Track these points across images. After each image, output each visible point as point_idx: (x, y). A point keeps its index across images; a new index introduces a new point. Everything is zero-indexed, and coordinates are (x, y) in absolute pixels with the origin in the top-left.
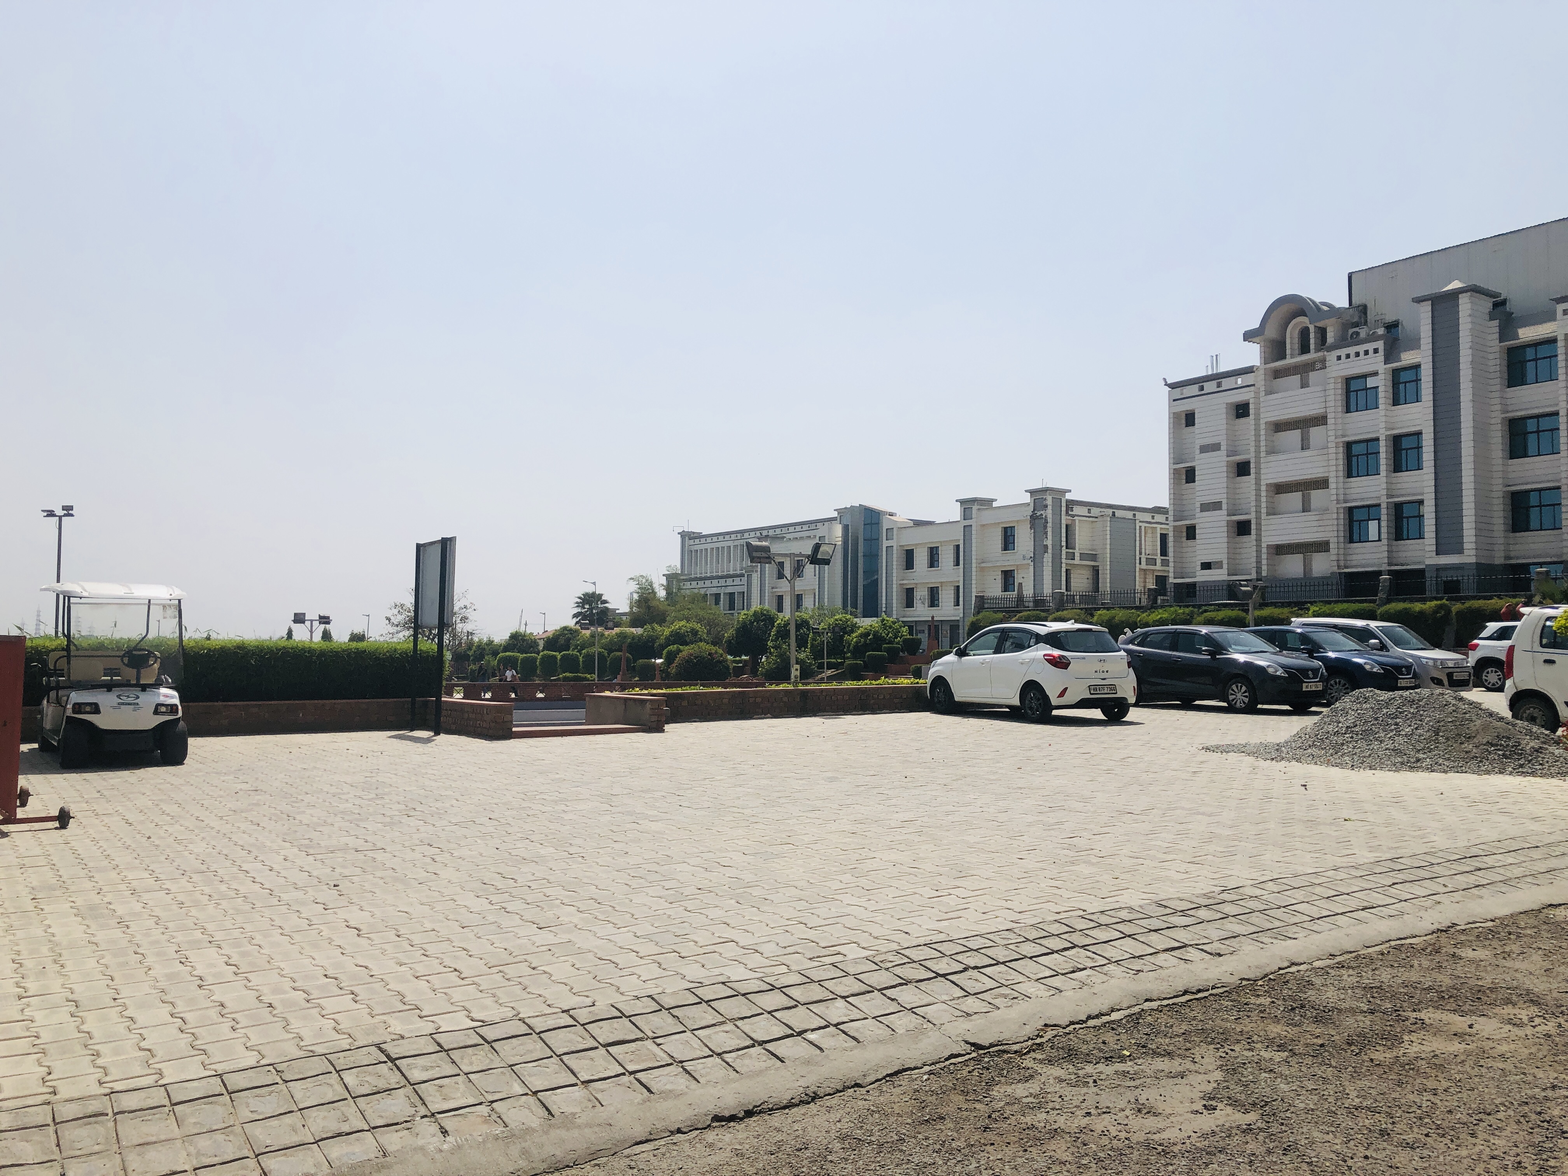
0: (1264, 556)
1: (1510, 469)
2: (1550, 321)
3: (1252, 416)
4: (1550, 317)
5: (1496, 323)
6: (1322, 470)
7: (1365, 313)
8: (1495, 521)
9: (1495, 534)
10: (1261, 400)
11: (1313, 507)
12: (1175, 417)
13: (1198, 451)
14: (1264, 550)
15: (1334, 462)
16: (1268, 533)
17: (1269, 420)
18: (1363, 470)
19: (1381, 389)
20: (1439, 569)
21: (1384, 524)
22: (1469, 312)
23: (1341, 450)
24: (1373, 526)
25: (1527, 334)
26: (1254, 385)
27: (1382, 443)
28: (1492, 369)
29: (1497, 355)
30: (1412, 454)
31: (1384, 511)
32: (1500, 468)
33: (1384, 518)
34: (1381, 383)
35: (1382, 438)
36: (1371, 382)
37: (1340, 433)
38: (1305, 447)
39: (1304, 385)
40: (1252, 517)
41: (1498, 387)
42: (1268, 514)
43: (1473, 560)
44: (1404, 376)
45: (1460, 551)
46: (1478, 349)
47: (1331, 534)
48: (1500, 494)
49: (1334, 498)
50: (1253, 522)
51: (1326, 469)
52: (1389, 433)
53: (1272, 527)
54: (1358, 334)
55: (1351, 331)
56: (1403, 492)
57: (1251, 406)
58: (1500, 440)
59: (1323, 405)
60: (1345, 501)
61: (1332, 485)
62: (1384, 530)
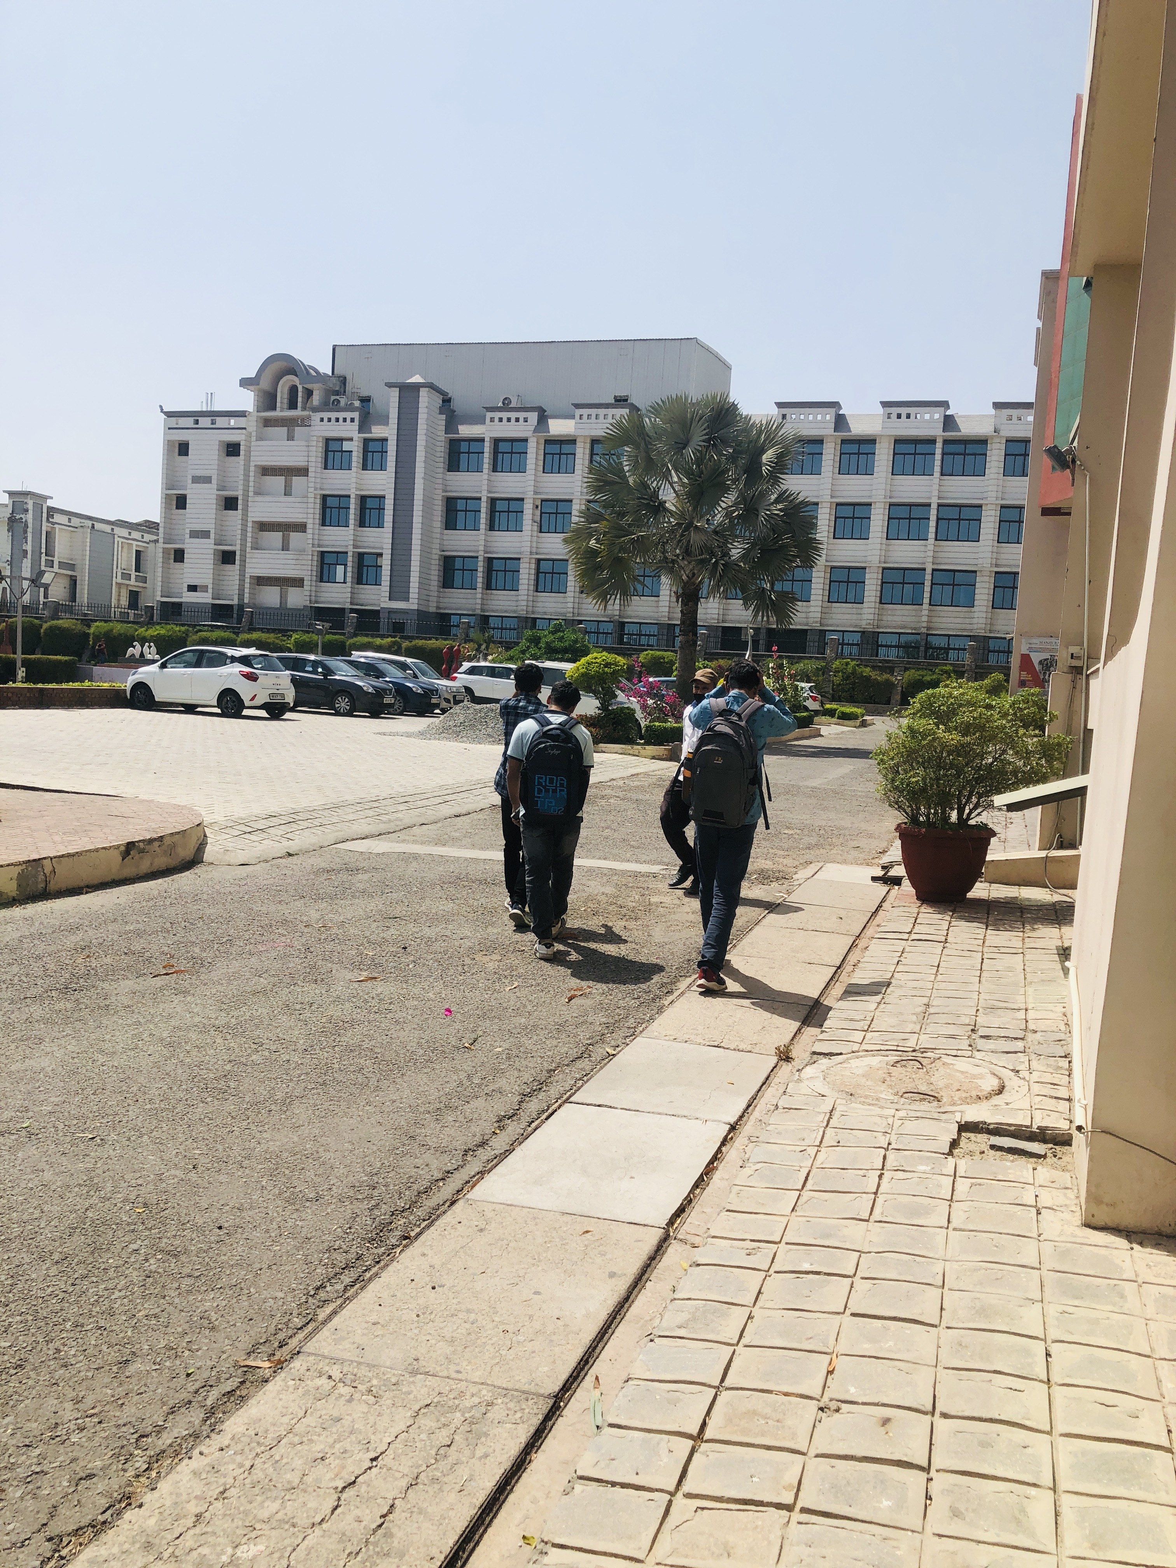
0: (247, 585)
1: (445, 537)
2: (481, 424)
3: (242, 457)
4: (481, 420)
5: (444, 417)
6: (301, 516)
7: (345, 384)
8: (432, 577)
9: (432, 588)
10: (253, 444)
11: (291, 547)
12: (169, 444)
13: (190, 481)
14: (247, 580)
15: (311, 511)
16: (252, 565)
17: (259, 463)
18: (335, 520)
19: (354, 454)
20: (391, 611)
21: (349, 569)
22: (426, 404)
23: (318, 501)
24: (340, 569)
25: (465, 430)
26: (245, 428)
27: (352, 501)
28: (438, 454)
29: (443, 444)
30: (375, 513)
31: (350, 559)
32: (438, 536)
33: (350, 564)
34: (354, 447)
35: (353, 496)
36: (346, 446)
37: (318, 486)
38: (287, 493)
39: (290, 438)
40: (237, 548)
41: (441, 470)
42: (252, 548)
43: (415, 607)
44: (372, 446)
45: (407, 599)
46: (430, 436)
47: (305, 573)
48: (437, 557)
49: (310, 541)
50: (238, 553)
51: (305, 516)
52: (358, 493)
53: (254, 560)
54: (339, 401)
55: (333, 398)
56: (366, 544)
57: (242, 448)
58: (440, 513)
59: (306, 459)
60: (319, 546)
61: (309, 531)
62: (349, 574)
